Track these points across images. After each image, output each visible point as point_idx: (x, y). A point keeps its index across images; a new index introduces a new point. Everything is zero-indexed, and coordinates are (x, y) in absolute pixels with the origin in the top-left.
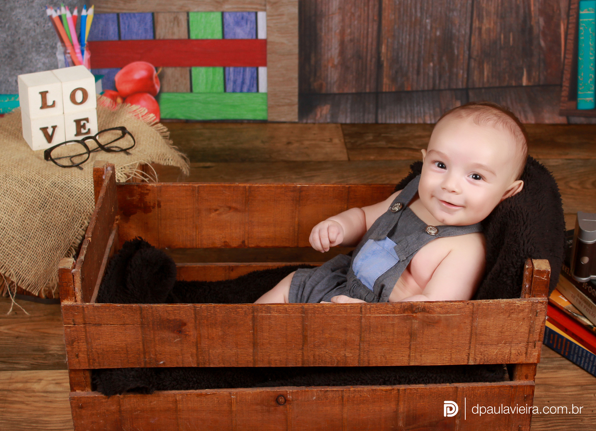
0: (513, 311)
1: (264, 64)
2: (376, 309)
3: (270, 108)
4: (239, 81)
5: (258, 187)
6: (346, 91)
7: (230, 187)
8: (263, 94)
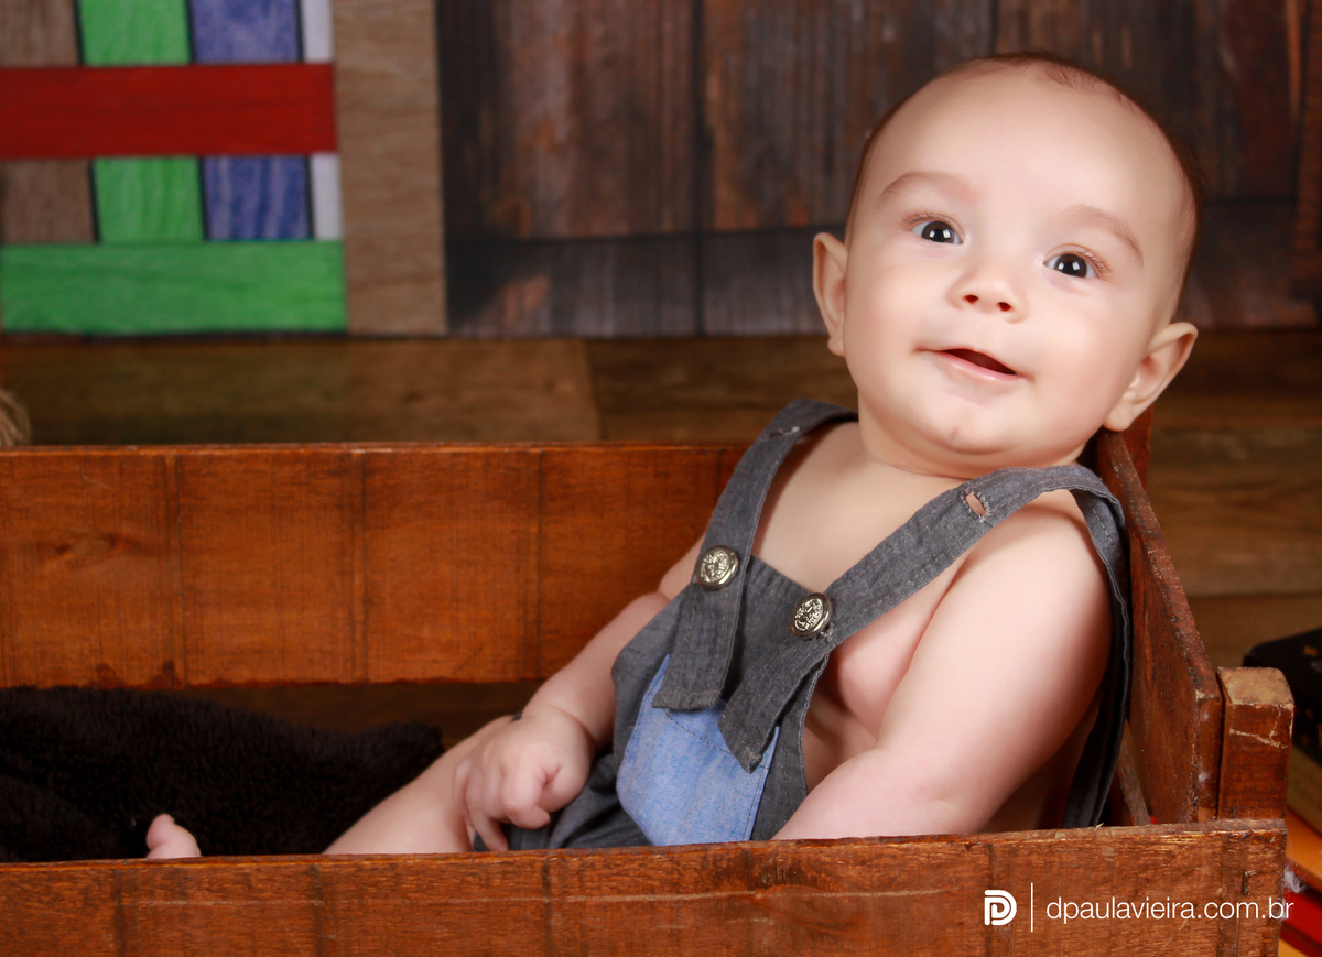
0: (1149, 873)
1: (329, 144)
2: (605, 871)
3: (355, 289)
4: (251, 203)
5: (210, 459)
6: (598, 228)
7: (105, 461)
8: (329, 244)
